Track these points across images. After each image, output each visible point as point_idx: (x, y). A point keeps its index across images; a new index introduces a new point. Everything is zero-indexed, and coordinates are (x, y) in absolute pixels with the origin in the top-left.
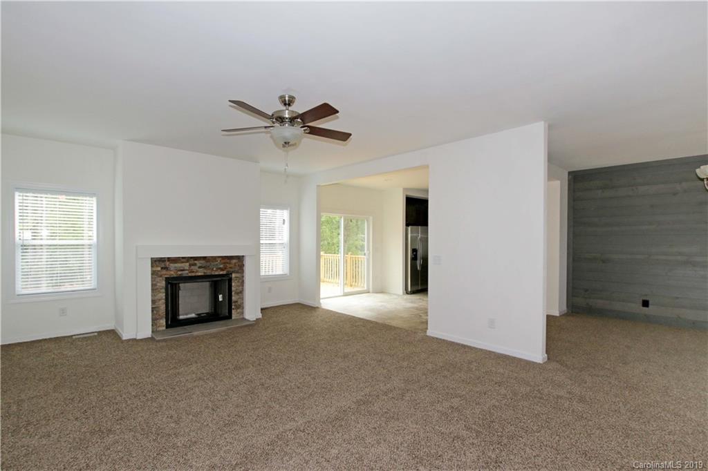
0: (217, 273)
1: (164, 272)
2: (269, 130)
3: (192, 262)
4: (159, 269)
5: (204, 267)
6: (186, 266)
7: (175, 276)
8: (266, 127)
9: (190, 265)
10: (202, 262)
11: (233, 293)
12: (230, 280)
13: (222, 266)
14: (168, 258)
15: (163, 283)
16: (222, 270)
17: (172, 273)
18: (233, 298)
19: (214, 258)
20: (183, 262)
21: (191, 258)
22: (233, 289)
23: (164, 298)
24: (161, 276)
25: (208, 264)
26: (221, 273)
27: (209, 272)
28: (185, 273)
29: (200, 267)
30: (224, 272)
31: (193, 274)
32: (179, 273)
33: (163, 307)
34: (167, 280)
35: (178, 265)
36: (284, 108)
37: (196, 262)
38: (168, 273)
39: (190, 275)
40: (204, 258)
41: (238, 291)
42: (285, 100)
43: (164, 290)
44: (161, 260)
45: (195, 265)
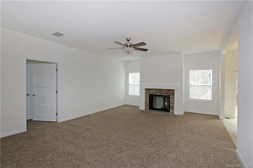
0: (164, 95)
1: (149, 92)
2: (123, 49)
3: (156, 90)
4: (147, 92)
5: (160, 92)
6: (155, 91)
7: (151, 94)
8: (122, 48)
9: (156, 91)
10: (160, 91)
11: (170, 103)
12: (169, 98)
13: (166, 93)
14: (150, 89)
15: (148, 96)
16: (166, 94)
17: (151, 93)
18: (170, 105)
19: (164, 90)
20: (153, 90)
21: (156, 89)
22: (170, 101)
23: (149, 100)
24: (148, 94)
25: (161, 91)
26: (166, 95)
27: (161, 94)
28: (154, 94)
29: (159, 92)
30: (167, 95)
31: (157, 94)
32: (153, 93)
33: (148, 103)
34: (150, 95)
35: (153, 91)
36: (128, 42)
37: (158, 90)
38: (150, 93)
39: (156, 94)
40: (160, 89)
41: (172, 102)
42: (128, 40)
43: (148, 98)
44: (148, 89)
45: (157, 91)
